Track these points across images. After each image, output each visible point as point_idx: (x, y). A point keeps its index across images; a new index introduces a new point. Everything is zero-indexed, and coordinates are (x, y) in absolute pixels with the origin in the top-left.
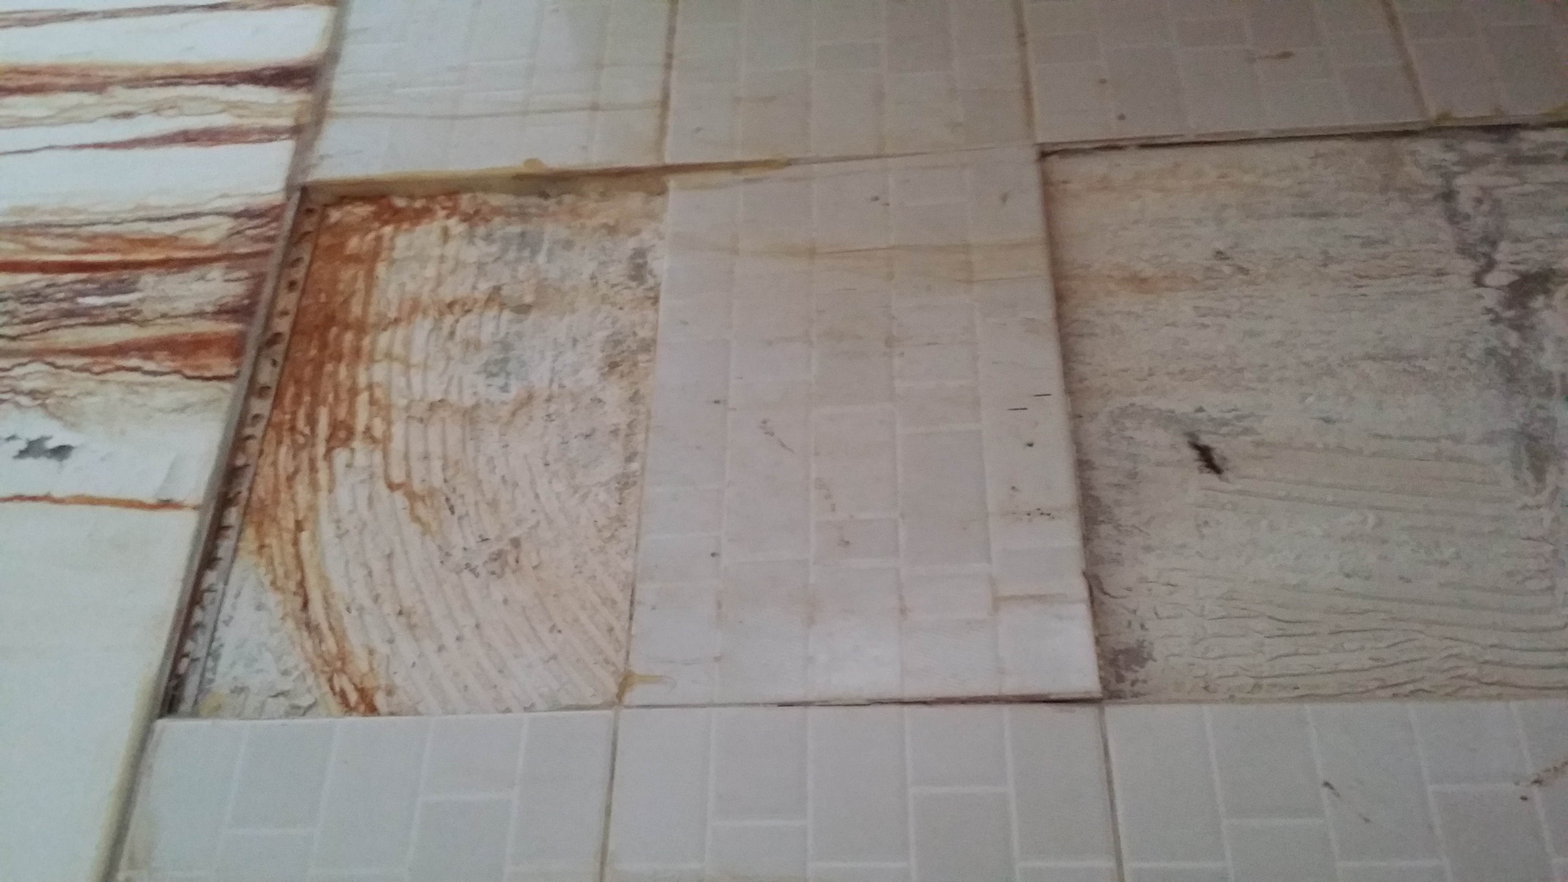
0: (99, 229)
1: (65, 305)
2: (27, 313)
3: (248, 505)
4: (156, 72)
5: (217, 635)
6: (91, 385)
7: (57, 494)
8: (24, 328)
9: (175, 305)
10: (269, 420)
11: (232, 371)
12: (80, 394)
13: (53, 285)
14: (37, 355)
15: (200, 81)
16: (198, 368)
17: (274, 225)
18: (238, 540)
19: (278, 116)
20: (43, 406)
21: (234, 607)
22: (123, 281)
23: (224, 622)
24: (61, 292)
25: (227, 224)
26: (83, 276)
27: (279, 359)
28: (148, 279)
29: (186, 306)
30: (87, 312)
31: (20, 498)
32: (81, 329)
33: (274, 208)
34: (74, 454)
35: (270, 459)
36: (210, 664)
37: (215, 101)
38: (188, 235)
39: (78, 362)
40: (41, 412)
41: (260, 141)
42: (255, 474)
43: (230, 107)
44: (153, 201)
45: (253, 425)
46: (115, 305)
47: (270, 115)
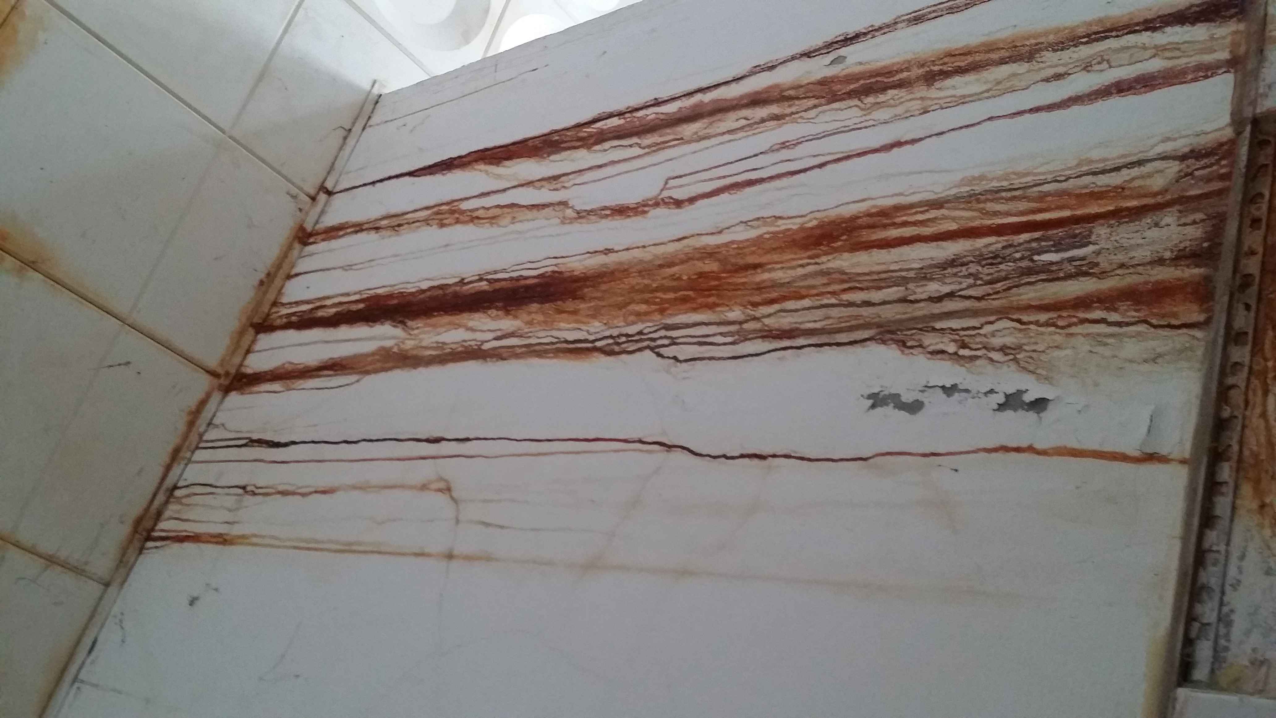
0: (1046, 188)
1: (1025, 264)
2: (988, 274)
3: (1240, 461)
4: (1081, 31)
5: (1226, 599)
6: (1058, 339)
7: (1038, 446)
8: (988, 289)
9: (1133, 254)
10: (1251, 368)
11: (1202, 318)
12: (1049, 347)
13: (1011, 246)
14: (1003, 313)
15: (1126, 31)
16: (1163, 316)
17: (1224, 162)
18: (1235, 496)
19: (1212, 51)
20: (1016, 360)
21: (1240, 570)
22: (1075, 236)
23: (1231, 585)
24: (1017, 252)
25: (1174, 168)
26: (1037, 235)
27: (1253, 303)
28: (1101, 231)
29: (1143, 254)
30: (1046, 268)
31: (1005, 449)
32: (1039, 286)
33: (1221, 145)
34: (1050, 406)
35: (1258, 411)
36: (1222, 631)
37: (1145, 48)
38: (1136, 183)
39: (1043, 317)
40: (1013, 366)
41: (1195, 80)
42: (1244, 427)
43: (1159, 50)
44: (1095, 154)
45: (1233, 374)
46: (1071, 260)
47: (1202, 51)
